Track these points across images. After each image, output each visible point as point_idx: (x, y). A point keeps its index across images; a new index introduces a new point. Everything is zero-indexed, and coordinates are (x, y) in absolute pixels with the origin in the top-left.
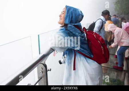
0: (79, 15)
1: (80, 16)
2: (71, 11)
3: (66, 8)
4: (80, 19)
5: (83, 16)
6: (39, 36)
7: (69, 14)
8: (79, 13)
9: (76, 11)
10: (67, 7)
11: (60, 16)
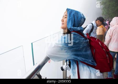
0: (81, 18)
1: (83, 19)
2: (73, 14)
3: (68, 12)
4: (82, 22)
5: (85, 19)
6: (32, 44)
7: (71, 18)
8: (81, 16)
9: (78, 14)
10: (68, 10)
11: (63, 21)
